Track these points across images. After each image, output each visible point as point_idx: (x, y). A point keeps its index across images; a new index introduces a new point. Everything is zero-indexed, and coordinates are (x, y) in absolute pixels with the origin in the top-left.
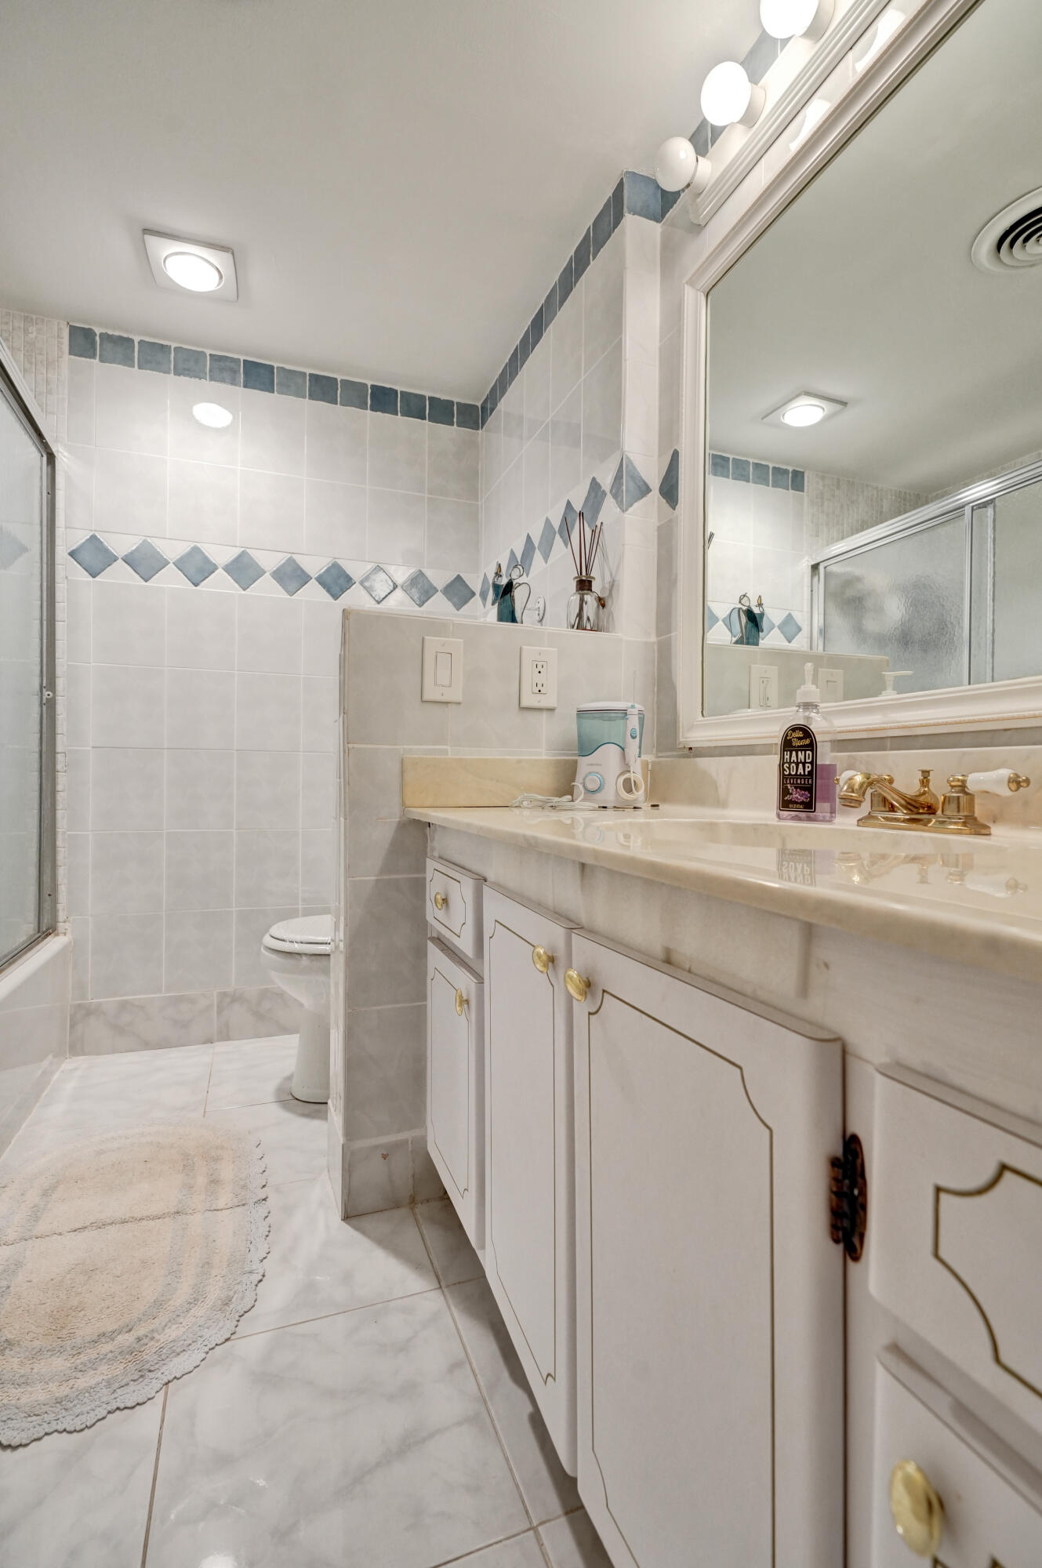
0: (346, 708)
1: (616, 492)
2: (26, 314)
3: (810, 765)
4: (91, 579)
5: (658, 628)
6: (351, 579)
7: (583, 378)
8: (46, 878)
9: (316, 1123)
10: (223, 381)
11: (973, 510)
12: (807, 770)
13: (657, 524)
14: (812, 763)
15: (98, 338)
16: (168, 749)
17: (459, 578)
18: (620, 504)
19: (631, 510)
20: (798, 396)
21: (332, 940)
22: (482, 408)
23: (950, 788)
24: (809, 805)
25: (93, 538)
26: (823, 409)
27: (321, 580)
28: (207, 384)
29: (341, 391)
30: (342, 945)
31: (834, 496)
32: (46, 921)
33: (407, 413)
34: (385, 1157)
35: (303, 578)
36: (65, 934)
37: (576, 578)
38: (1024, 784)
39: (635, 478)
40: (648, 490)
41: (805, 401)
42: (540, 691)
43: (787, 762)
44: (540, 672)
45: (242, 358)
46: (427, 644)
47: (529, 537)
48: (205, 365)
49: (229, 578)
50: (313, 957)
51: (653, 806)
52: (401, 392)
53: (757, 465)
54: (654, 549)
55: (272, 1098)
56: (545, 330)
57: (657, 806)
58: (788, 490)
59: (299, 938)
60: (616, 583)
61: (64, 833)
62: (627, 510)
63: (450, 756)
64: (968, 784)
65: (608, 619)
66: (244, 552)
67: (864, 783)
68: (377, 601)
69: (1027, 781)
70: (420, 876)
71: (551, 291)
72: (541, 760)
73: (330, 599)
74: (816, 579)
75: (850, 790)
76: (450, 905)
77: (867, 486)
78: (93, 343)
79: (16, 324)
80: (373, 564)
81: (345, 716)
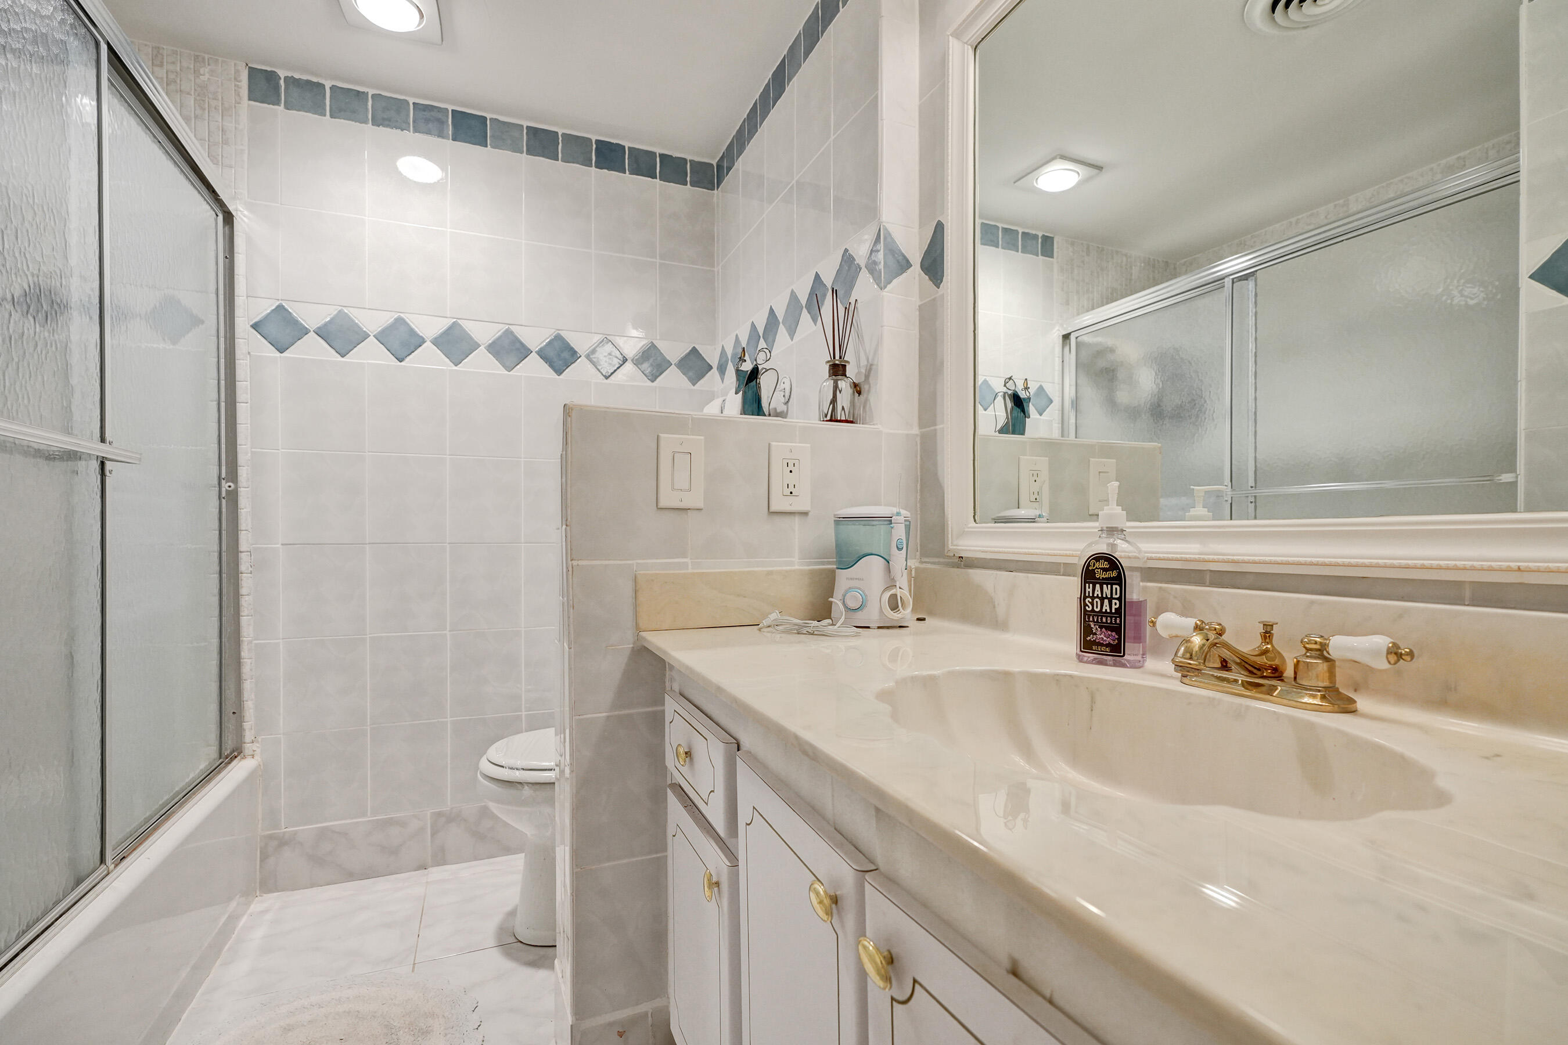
0: (569, 519)
1: (872, 267)
2: (197, 54)
3: (1117, 602)
4: (278, 354)
5: (920, 419)
6: (575, 352)
7: (832, 138)
8: (230, 693)
9: (542, 974)
10: (428, 132)
11: (1233, 283)
12: (1114, 607)
13: (919, 303)
14: (1120, 599)
15: (282, 82)
16: (369, 544)
17: (694, 350)
18: (877, 279)
19: (889, 287)
20: (1054, 159)
21: (557, 765)
22: (718, 166)
23: (1304, 651)
24: (1116, 649)
25: (280, 308)
26: (1078, 173)
27: (542, 354)
28: (409, 135)
29: (562, 147)
30: (567, 771)
31: (1083, 262)
32: (230, 742)
33: (637, 171)
34: (621, 1034)
35: (523, 352)
36: (253, 756)
37: (828, 362)
38: (1408, 658)
39: (893, 250)
40: (908, 265)
41: (1059, 165)
42: (791, 493)
43: (1089, 597)
44: (791, 472)
45: (450, 108)
46: (662, 443)
47: (772, 311)
48: (408, 115)
49: (439, 351)
50: (537, 787)
51: (918, 619)
52: (629, 148)
53: (1005, 230)
54: (915, 332)
55: (491, 942)
56: (788, 84)
57: (924, 619)
58: (1038, 256)
59: (519, 764)
60: (874, 367)
61: (250, 642)
62: (885, 287)
63: (690, 571)
64: (1330, 649)
65: (864, 407)
66: (454, 326)
67: (1204, 645)
68: (604, 376)
69: (1411, 654)
70: (659, 708)
71: (795, 40)
72: (794, 571)
73: (552, 374)
74: (1067, 349)
75: (1188, 655)
76: (695, 760)
77: (1117, 252)
78: (277, 88)
79: (185, 64)
80: (601, 335)
81: (568, 528)
